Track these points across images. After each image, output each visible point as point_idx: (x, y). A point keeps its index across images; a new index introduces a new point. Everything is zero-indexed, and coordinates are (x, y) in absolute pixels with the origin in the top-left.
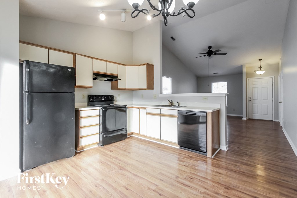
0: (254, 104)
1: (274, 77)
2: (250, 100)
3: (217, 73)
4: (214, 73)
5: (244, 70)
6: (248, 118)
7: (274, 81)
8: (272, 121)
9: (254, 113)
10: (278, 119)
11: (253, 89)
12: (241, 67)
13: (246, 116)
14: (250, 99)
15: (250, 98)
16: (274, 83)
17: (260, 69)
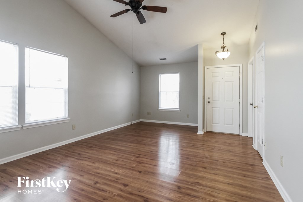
0: (213, 108)
1: (241, 65)
2: (209, 102)
3: (165, 59)
4: (161, 59)
5: (201, 53)
6: (205, 131)
7: (241, 72)
8: (239, 135)
9: (214, 122)
10: (247, 132)
11: (213, 84)
12: (196, 47)
13: (204, 128)
14: (209, 100)
15: (209, 98)
16: (241, 75)
17: (223, 50)
